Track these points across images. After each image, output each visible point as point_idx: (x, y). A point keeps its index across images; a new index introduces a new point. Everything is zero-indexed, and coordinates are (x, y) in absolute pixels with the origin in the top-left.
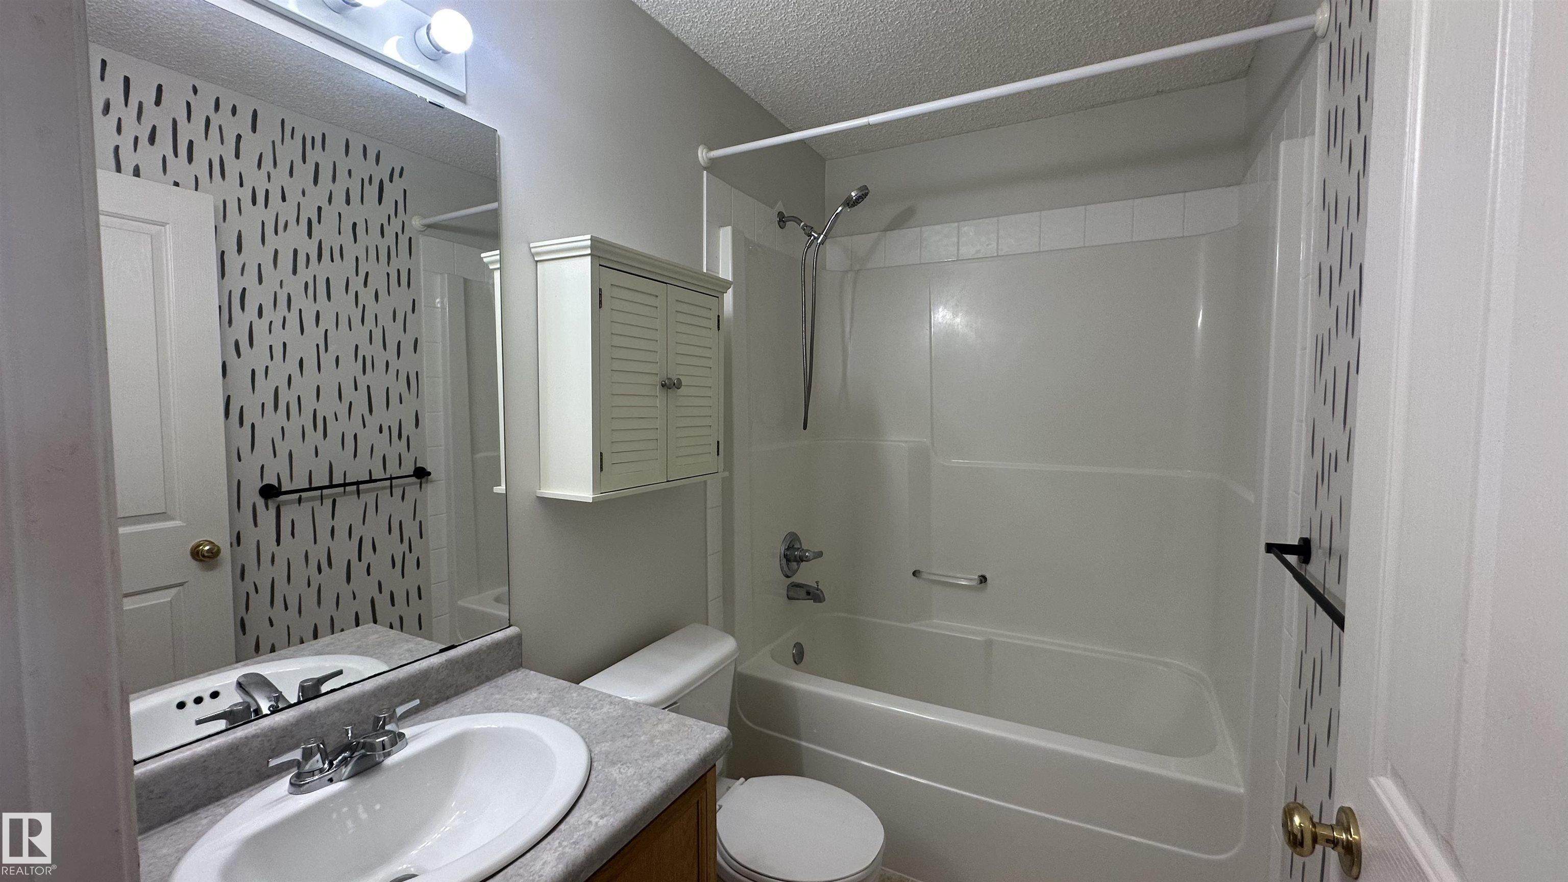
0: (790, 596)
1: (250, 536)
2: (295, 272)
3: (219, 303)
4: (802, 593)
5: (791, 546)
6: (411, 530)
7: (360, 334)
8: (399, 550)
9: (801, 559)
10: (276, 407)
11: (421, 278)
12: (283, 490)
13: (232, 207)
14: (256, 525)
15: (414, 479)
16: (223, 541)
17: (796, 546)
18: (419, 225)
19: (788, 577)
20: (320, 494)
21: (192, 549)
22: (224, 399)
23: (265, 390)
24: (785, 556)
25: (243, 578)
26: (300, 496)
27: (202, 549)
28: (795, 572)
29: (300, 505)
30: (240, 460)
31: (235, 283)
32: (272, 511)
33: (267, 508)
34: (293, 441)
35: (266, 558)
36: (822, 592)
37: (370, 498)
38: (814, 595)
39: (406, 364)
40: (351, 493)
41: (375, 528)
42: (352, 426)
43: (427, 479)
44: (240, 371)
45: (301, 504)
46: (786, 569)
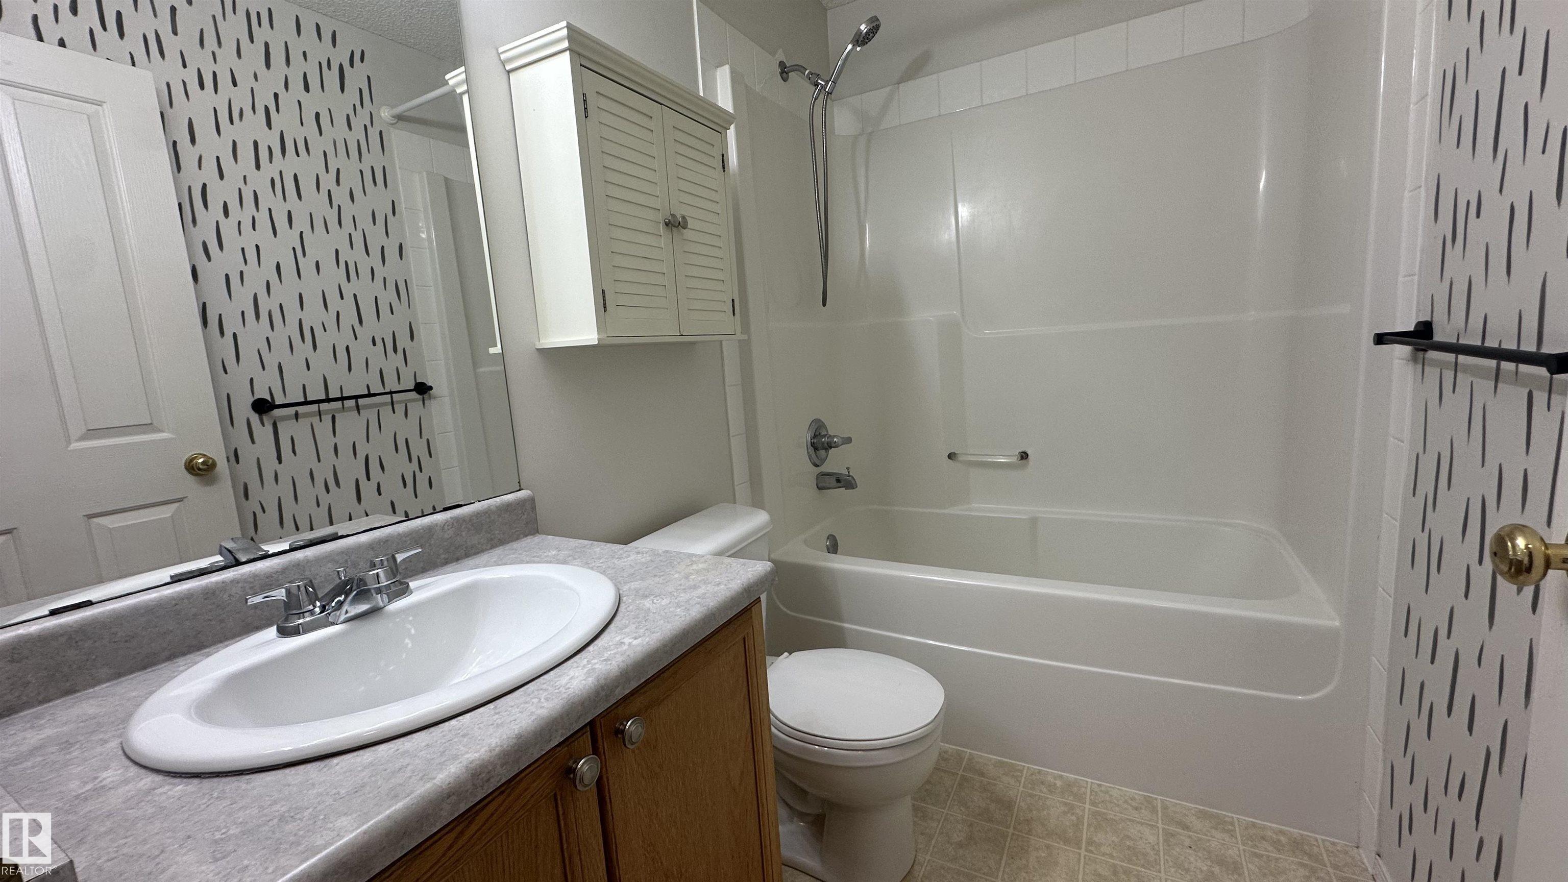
0: (819, 485)
1: (248, 453)
2: (258, 167)
3: (178, 199)
4: (833, 481)
5: (817, 433)
6: (418, 448)
7: (337, 236)
8: (409, 469)
9: (830, 446)
10: (258, 316)
11: (398, 175)
12: (277, 403)
13: (178, 90)
14: (253, 442)
15: (414, 395)
16: (219, 455)
17: (823, 434)
18: (389, 117)
19: (817, 466)
20: (317, 410)
21: (185, 463)
22: (199, 307)
23: (243, 298)
24: (813, 444)
25: (246, 496)
26: (297, 412)
27: (197, 462)
28: (823, 461)
29: (297, 421)
30: (226, 372)
31: (194, 178)
32: (269, 428)
33: (263, 424)
34: (280, 353)
35: (268, 476)
36: (853, 478)
37: (372, 415)
38: (844, 482)
39: (392, 270)
40: (350, 409)
41: (380, 446)
42: (343, 339)
43: (430, 394)
44: (212, 273)
45: (299, 420)
46: (813, 455)
